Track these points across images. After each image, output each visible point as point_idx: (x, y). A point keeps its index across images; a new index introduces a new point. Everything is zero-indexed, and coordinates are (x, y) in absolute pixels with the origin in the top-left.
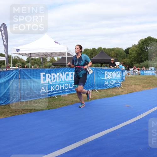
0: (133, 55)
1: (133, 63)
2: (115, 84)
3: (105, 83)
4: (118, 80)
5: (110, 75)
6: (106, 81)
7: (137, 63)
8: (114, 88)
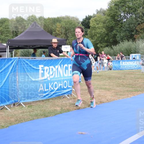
0: (98, 31)
1: (98, 45)
2: (60, 89)
3: (40, 89)
4: (65, 81)
5: (49, 73)
6: (41, 85)
7: (107, 46)
8: (59, 97)
